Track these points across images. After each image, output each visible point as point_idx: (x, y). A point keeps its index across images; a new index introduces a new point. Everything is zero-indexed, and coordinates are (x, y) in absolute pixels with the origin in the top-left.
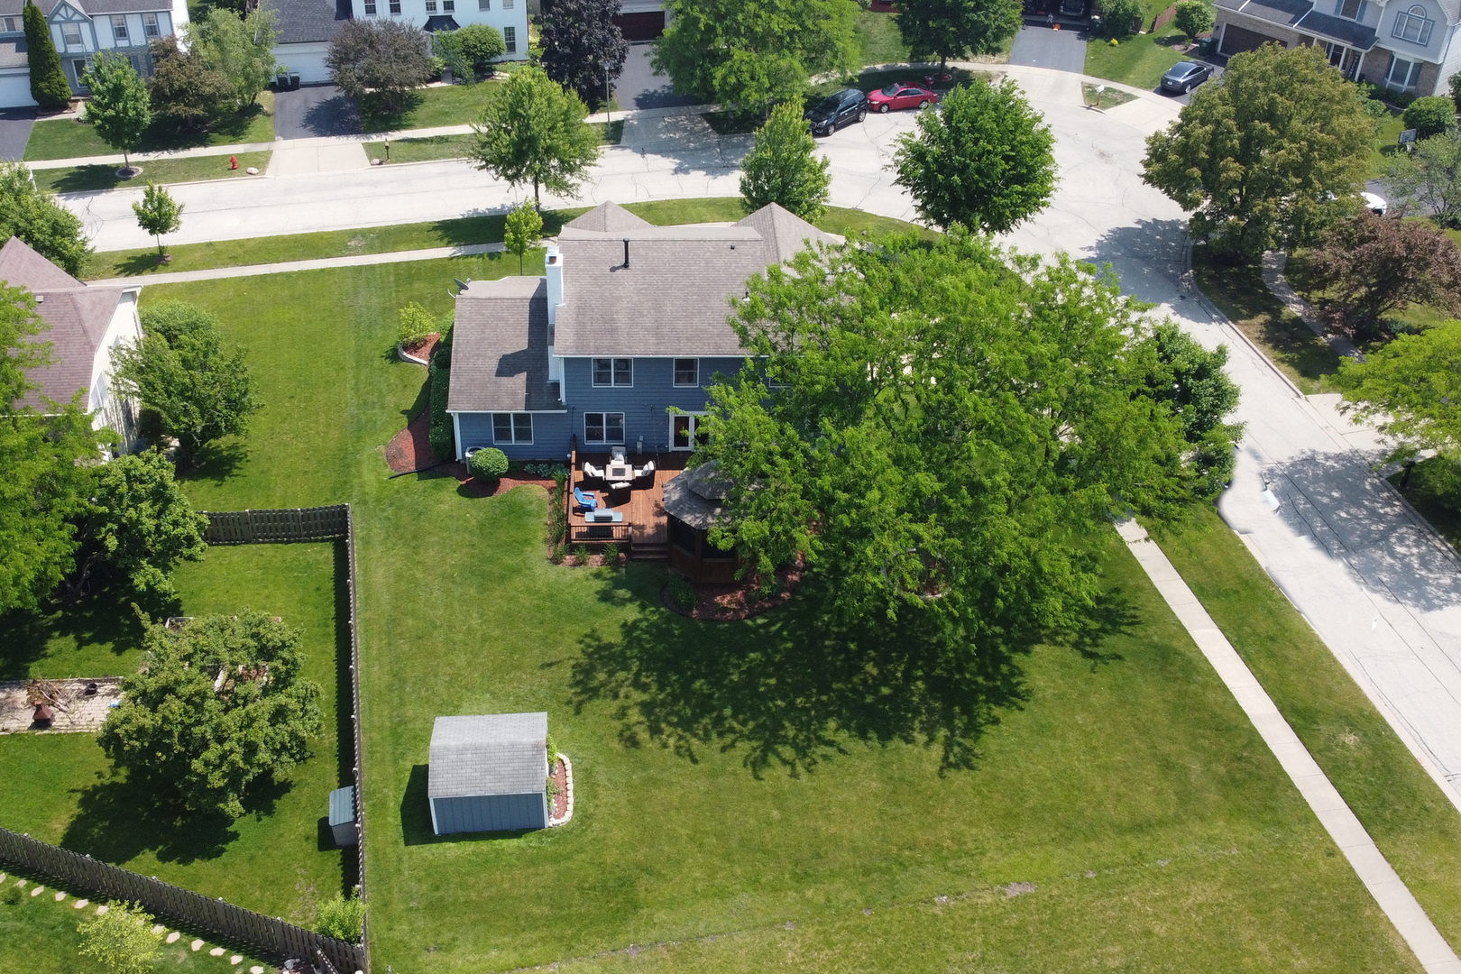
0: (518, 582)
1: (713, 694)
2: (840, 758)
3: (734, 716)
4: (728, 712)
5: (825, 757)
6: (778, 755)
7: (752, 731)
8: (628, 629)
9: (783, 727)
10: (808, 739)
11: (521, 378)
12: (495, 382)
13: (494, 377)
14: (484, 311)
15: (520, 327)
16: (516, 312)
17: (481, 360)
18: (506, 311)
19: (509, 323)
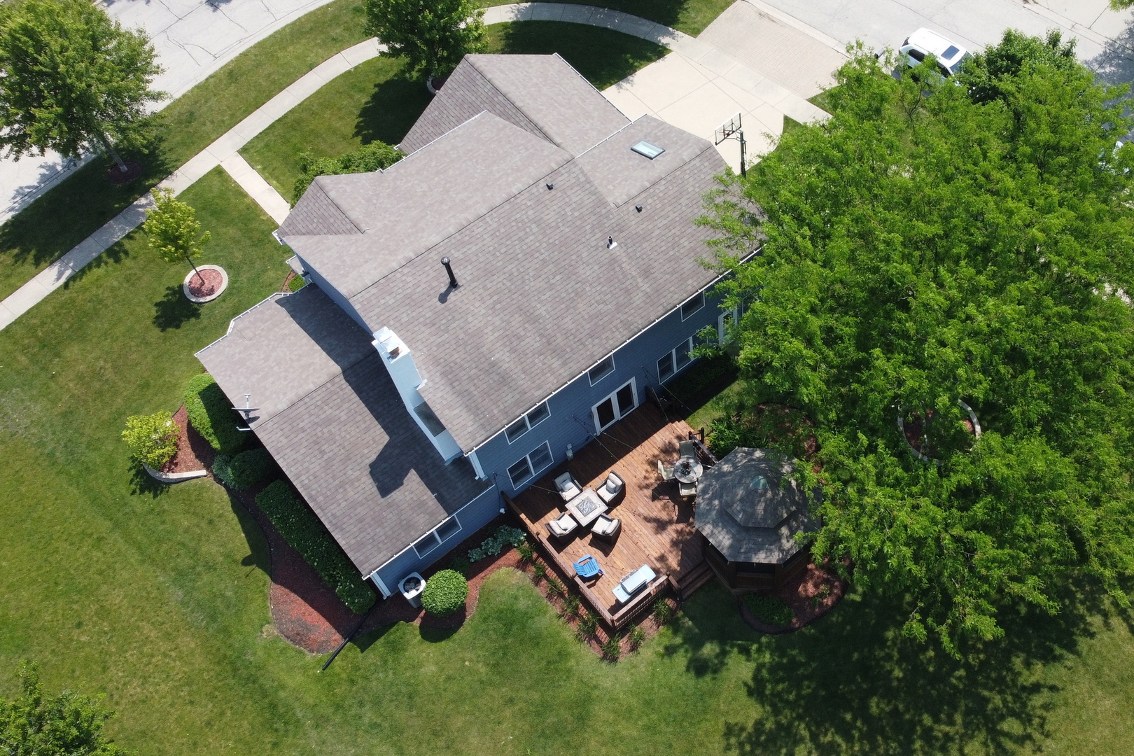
0: (601, 712)
1: (896, 708)
2: (1057, 698)
3: (937, 720)
4: (927, 720)
5: (1046, 707)
6: (1008, 735)
7: (966, 725)
8: (756, 690)
9: (987, 700)
10: (1016, 697)
11: (413, 480)
12: (389, 506)
13: (382, 500)
14: (301, 425)
15: (359, 418)
16: (339, 400)
17: (349, 490)
18: (326, 408)
19: (342, 419)
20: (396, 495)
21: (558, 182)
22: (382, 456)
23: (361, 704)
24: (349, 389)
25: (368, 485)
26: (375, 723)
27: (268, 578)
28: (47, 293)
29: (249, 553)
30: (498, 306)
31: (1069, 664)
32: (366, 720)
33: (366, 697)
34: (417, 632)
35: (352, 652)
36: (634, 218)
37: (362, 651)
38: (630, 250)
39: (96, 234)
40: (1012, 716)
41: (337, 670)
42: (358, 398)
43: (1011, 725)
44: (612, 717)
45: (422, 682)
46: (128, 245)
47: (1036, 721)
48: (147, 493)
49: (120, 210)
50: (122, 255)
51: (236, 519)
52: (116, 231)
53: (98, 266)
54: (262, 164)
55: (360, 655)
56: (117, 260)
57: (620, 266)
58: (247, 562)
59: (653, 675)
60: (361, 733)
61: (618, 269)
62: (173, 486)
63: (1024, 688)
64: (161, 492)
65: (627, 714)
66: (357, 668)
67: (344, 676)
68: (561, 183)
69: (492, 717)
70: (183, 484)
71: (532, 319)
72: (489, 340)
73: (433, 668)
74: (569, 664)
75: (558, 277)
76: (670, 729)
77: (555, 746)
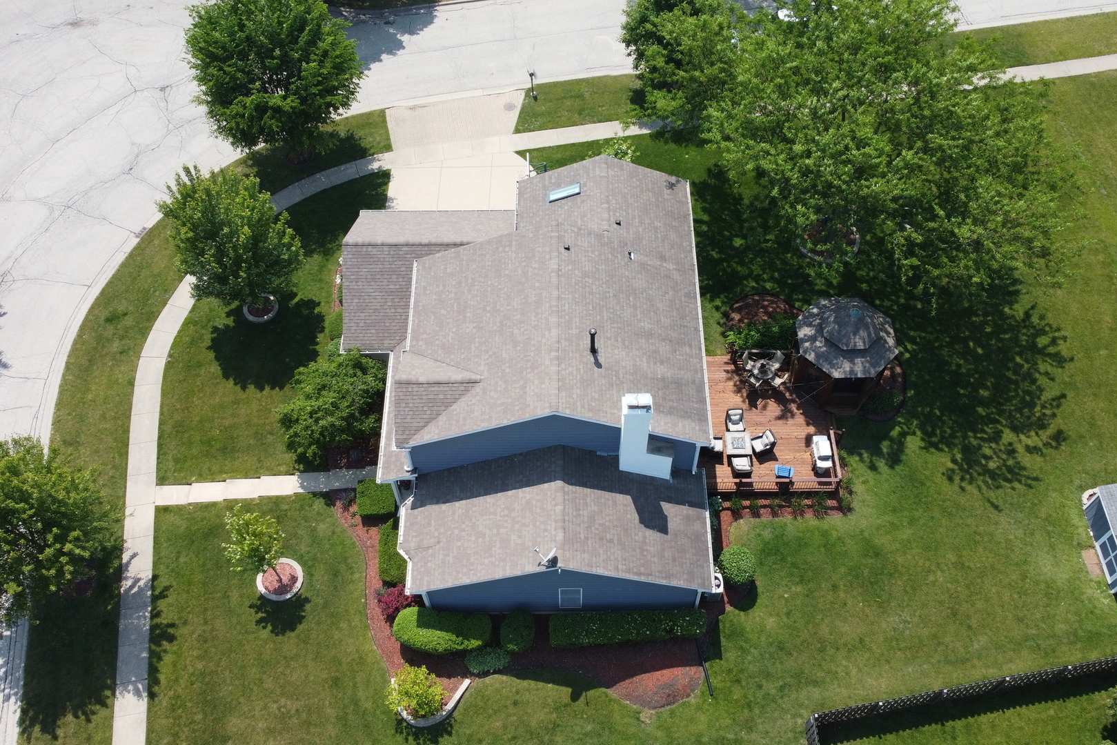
2: (1040, 310)
5: (1042, 318)
7: (1027, 361)
8: (930, 446)
10: (1027, 327)
11: (668, 508)
12: (676, 535)
13: (669, 536)
14: (582, 536)
15: (603, 500)
16: (581, 501)
17: (648, 548)
18: (581, 512)
19: (596, 510)
20: (671, 526)
21: (568, 243)
22: (640, 511)
23: (760, 687)
24: (579, 489)
25: (652, 535)
26: (781, 687)
27: (604, 690)
28: (144, 716)
29: (570, 690)
30: (626, 343)
31: (1024, 291)
32: (773, 691)
33: (757, 680)
34: (737, 612)
35: (714, 666)
36: (622, 231)
37: (721, 659)
38: (642, 251)
39: (122, 640)
40: (1036, 338)
41: (720, 685)
42: (589, 490)
43: (1042, 341)
44: (889, 537)
45: (777, 633)
46: (164, 620)
47: (1047, 329)
48: (440, 739)
49: (117, 607)
50: (171, 631)
51: (532, 683)
52: (137, 622)
53: (160, 659)
54: (192, 475)
55: (722, 662)
56: (171, 639)
57: (648, 265)
58: (575, 697)
59: (876, 495)
60: (780, 701)
61: (649, 268)
62: (456, 714)
63: (1023, 321)
64: (451, 726)
65: (894, 527)
66: (730, 671)
67: (728, 684)
68: (570, 241)
69: (837, 606)
70: (461, 704)
71: (649, 335)
72: (645, 368)
73: (771, 620)
74: (835, 536)
75: (631, 299)
76: (921, 511)
77: (886, 582)
